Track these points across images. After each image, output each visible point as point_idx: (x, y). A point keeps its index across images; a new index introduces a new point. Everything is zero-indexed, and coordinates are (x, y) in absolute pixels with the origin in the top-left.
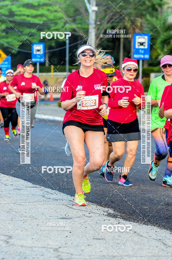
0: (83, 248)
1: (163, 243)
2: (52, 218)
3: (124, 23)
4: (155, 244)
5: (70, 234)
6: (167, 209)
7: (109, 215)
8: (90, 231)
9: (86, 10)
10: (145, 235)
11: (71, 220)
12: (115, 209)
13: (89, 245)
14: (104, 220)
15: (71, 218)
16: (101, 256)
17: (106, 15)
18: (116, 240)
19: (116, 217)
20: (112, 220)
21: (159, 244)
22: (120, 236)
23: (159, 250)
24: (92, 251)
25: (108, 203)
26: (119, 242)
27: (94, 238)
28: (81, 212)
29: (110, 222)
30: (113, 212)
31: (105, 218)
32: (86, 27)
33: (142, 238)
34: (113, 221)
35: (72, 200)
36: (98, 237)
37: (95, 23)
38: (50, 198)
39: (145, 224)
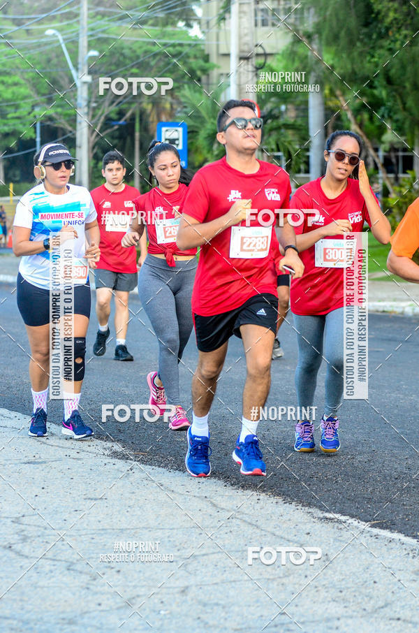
0: (66, 516)
1: (211, 503)
2: (9, 462)
3: (141, 103)
4: (196, 506)
5: (43, 490)
7: (115, 455)
8: (80, 485)
9: (71, 80)
10: (179, 489)
11: (44, 465)
12: (124, 443)
13: (76, 511)
14: (105, 464)
15: (45, 462)
16: (99, 530)
18: (126, 500)
19: (127, 459)
20: (120, 463)
21: (203, 505)
22: (133, 493)
23: (205, 516)
26: (132, 503)
27: (85, 497)
28: (64, 449)
29: (116, 467)
30: (121, 449)
31: (106, 461)
32: (72, 112)
33: (173, 495)
34: (121, 466)
36: (93, 496)
37: (88, 105)
38: (6, 427)
39: (180, 470)
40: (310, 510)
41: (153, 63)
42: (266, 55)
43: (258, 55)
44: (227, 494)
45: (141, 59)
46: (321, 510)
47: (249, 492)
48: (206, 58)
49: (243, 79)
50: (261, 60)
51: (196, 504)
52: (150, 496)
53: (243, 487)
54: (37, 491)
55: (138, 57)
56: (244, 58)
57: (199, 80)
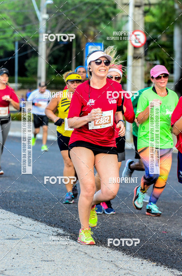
0: (30, 271)
1: (115, 265)
3: (76, 31)
5: (17, 255)
6: (119, 229)
7: (59, 235)
8: (39, 252)
9: (37, 18)
10: (97, 256)
11: (18, 241)
12: (64, 229)
13: (37, 268)
15: (19, 239)
17: (57, 24)
18: (65, 262)
21: (110, 266)
22: (70, 258)
23: (111, 272)
24: (40, 273)
25: (58, 222)
26: (69, 264)
27: (42, 259)
30: (63, 232)
32: (36, 36)
33: (93, 260)
35: (19, 219)
36: (46, 259)
37: (46, 32)
40: (172, 270)
41: (84, 8)
42: (150, 5)
43: (145, 5)
44: (124, 260)
45: (77, 6)
46: (179, 271)
47: (137, 259)
48: (115, 6)
49: (137, 19)
50: (147, 8)
51: (106, 265)
52: (79, 260)
53: (133, 256)
54: (14, 255)
55: (75, 5)
56: (137, 6)
57: (110, 19)
